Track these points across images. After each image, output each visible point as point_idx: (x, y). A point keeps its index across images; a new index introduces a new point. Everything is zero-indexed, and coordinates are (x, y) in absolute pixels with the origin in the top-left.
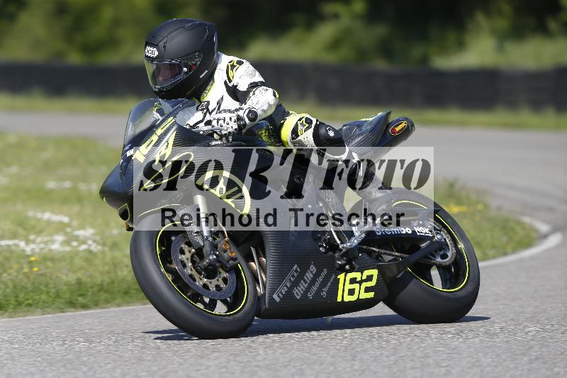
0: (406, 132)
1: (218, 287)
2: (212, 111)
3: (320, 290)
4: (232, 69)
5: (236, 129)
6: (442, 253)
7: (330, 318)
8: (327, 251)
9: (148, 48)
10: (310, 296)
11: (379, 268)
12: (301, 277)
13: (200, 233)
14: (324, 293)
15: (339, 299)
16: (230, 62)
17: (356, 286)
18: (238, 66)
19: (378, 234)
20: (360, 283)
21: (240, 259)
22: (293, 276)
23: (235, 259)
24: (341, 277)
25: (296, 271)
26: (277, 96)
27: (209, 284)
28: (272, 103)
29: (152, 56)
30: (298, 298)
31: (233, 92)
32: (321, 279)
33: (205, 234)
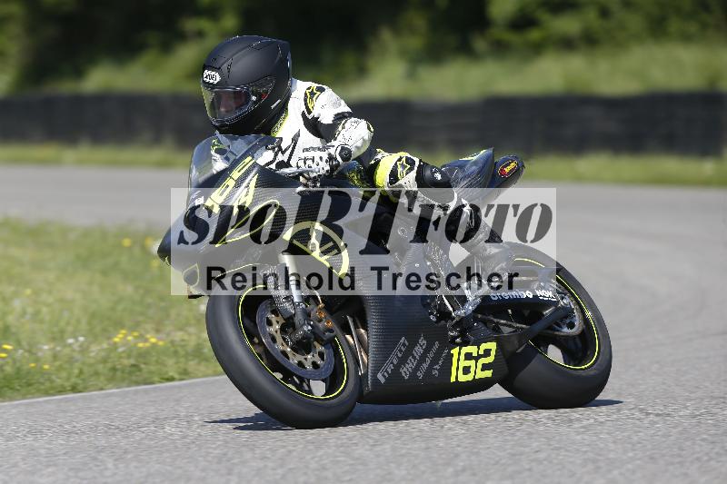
0: (516, 174)
1: (315, 365)
2: (286, 150)
3: (431, 367)
4: (311, 98)
5: (327, 171)
6: (568, 321)
7: (439, 403)
8: (439, 320)
9: (207, 72)
10: (420, 375)
11: (497, 340)
12: (409, 352)
13: (289, 298)
14: (437, 372)
15: (453, 379)
16: (309, 89)
17: (472, 363)
18: (319, 93)
19: (493, 298)
20: (477, 359)
21: (337, 331)
22: (400, 351)
23: (331, 330)
24: (455, 351)
25: (404, 345)
26: (372, 129)
27: (304, 361)
28: (366, 138)
29: (211, 81)
30: (406, 378)
31: (314, 126)
32: (431, 355)
33: (296, 300)
